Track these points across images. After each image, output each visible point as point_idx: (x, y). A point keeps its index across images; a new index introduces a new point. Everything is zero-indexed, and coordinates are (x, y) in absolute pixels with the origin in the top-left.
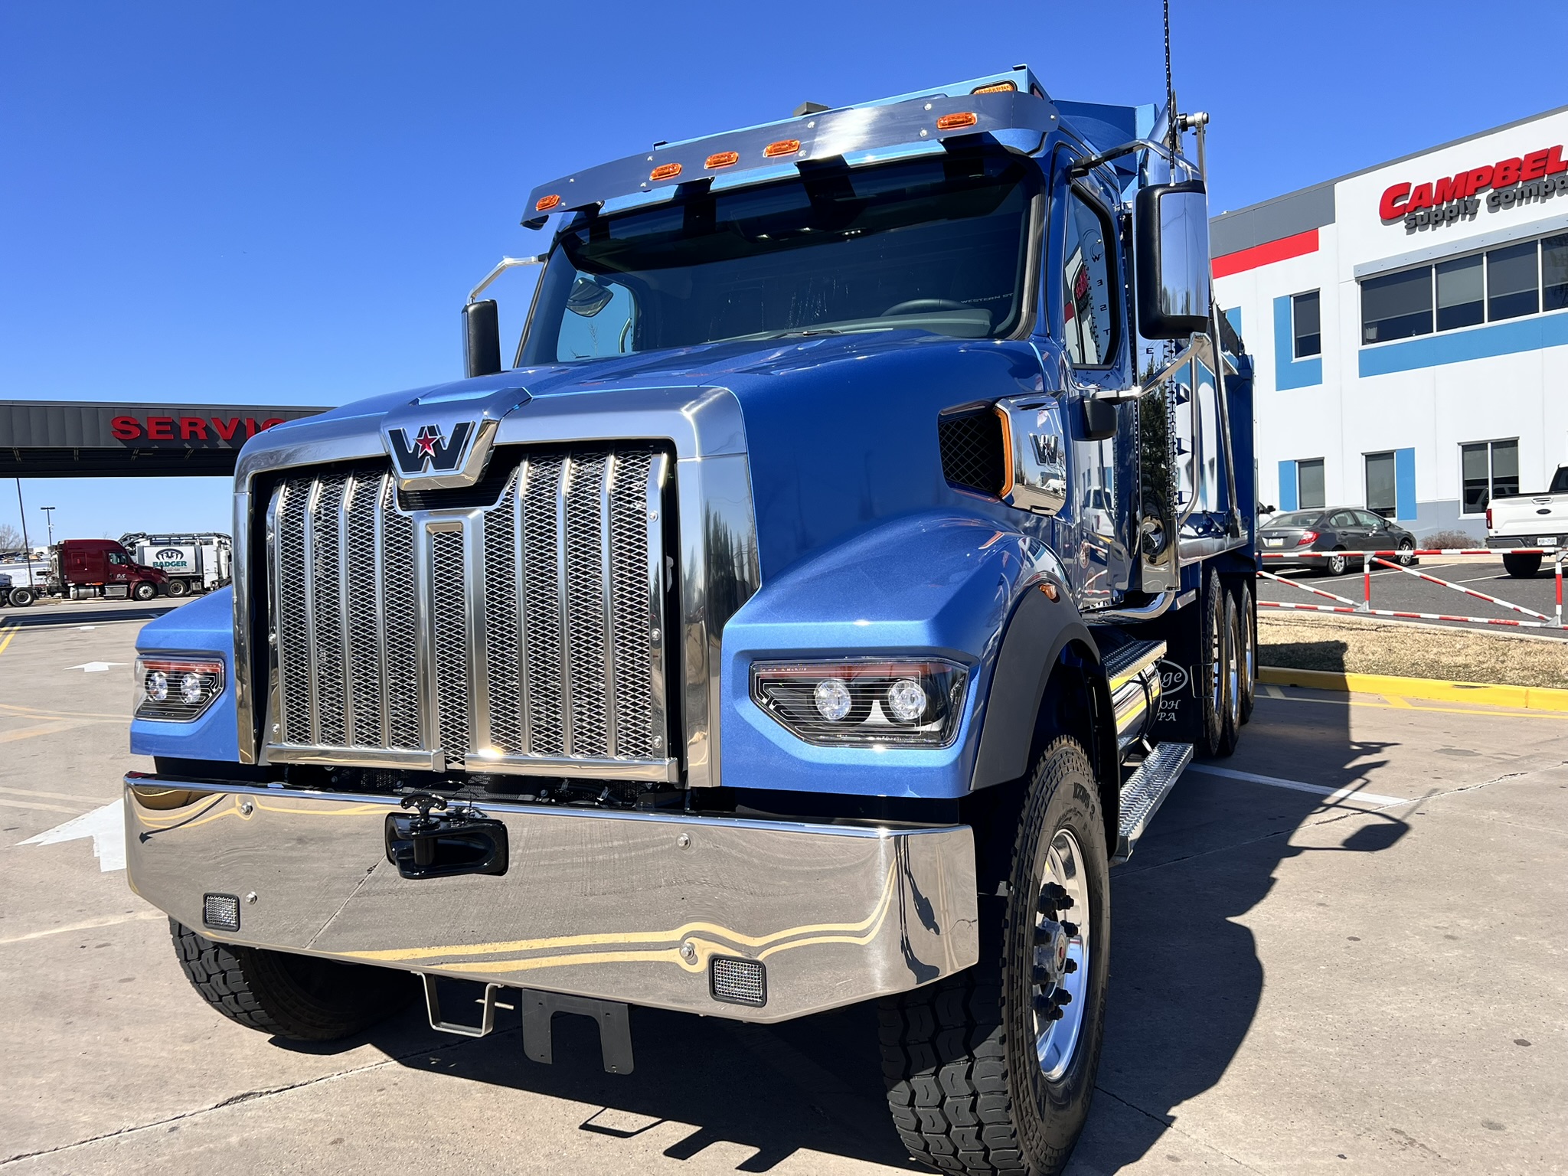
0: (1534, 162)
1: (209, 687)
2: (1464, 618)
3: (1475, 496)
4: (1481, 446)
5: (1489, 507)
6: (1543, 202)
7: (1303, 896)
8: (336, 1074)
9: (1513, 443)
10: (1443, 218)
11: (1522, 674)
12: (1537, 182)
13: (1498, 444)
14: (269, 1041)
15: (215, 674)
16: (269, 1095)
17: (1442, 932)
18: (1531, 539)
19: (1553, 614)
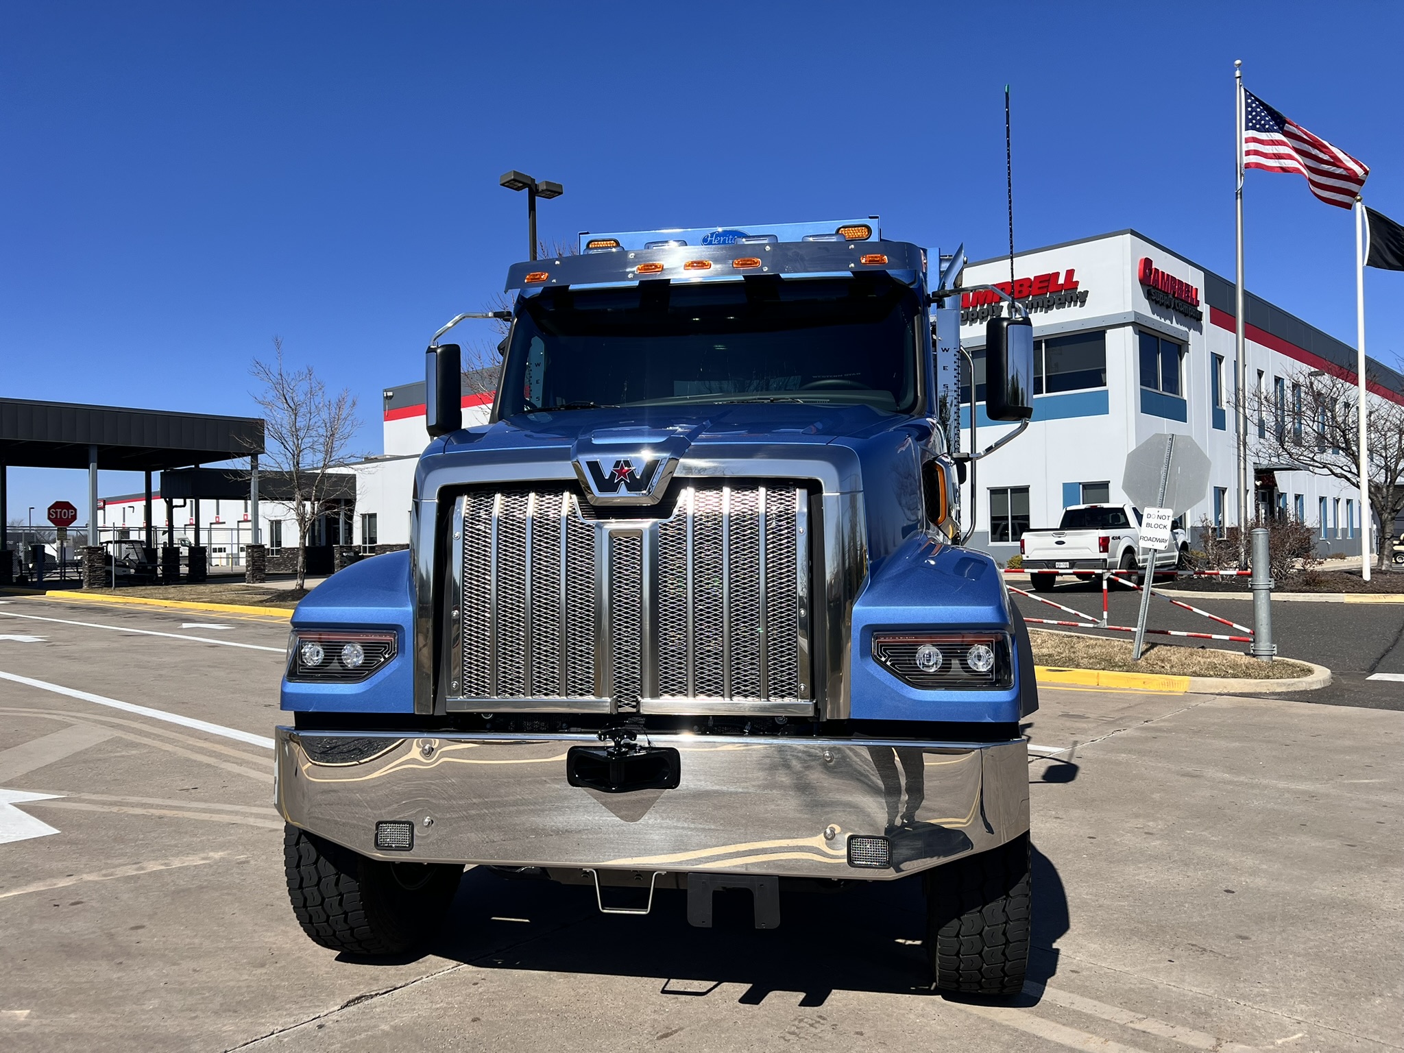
0: (1040, 282)
1: (381, 653)
2: (1040, 620)
3: (999, 530)
4: (1003, 491)
5: (1022, 538)
6: (1046, 312)
7: (1042, 813)
8: (424, 977)
9: (1024, 490)
10: (977, 318)
11: (1091, 661)
12: (1042, 297)
13: (1016, 490)
14: (336, 959)
15: (388, 644)
16: (378, 997)
17: (1141, 830)
18: (1051, 563)
19: (1102, 619)
